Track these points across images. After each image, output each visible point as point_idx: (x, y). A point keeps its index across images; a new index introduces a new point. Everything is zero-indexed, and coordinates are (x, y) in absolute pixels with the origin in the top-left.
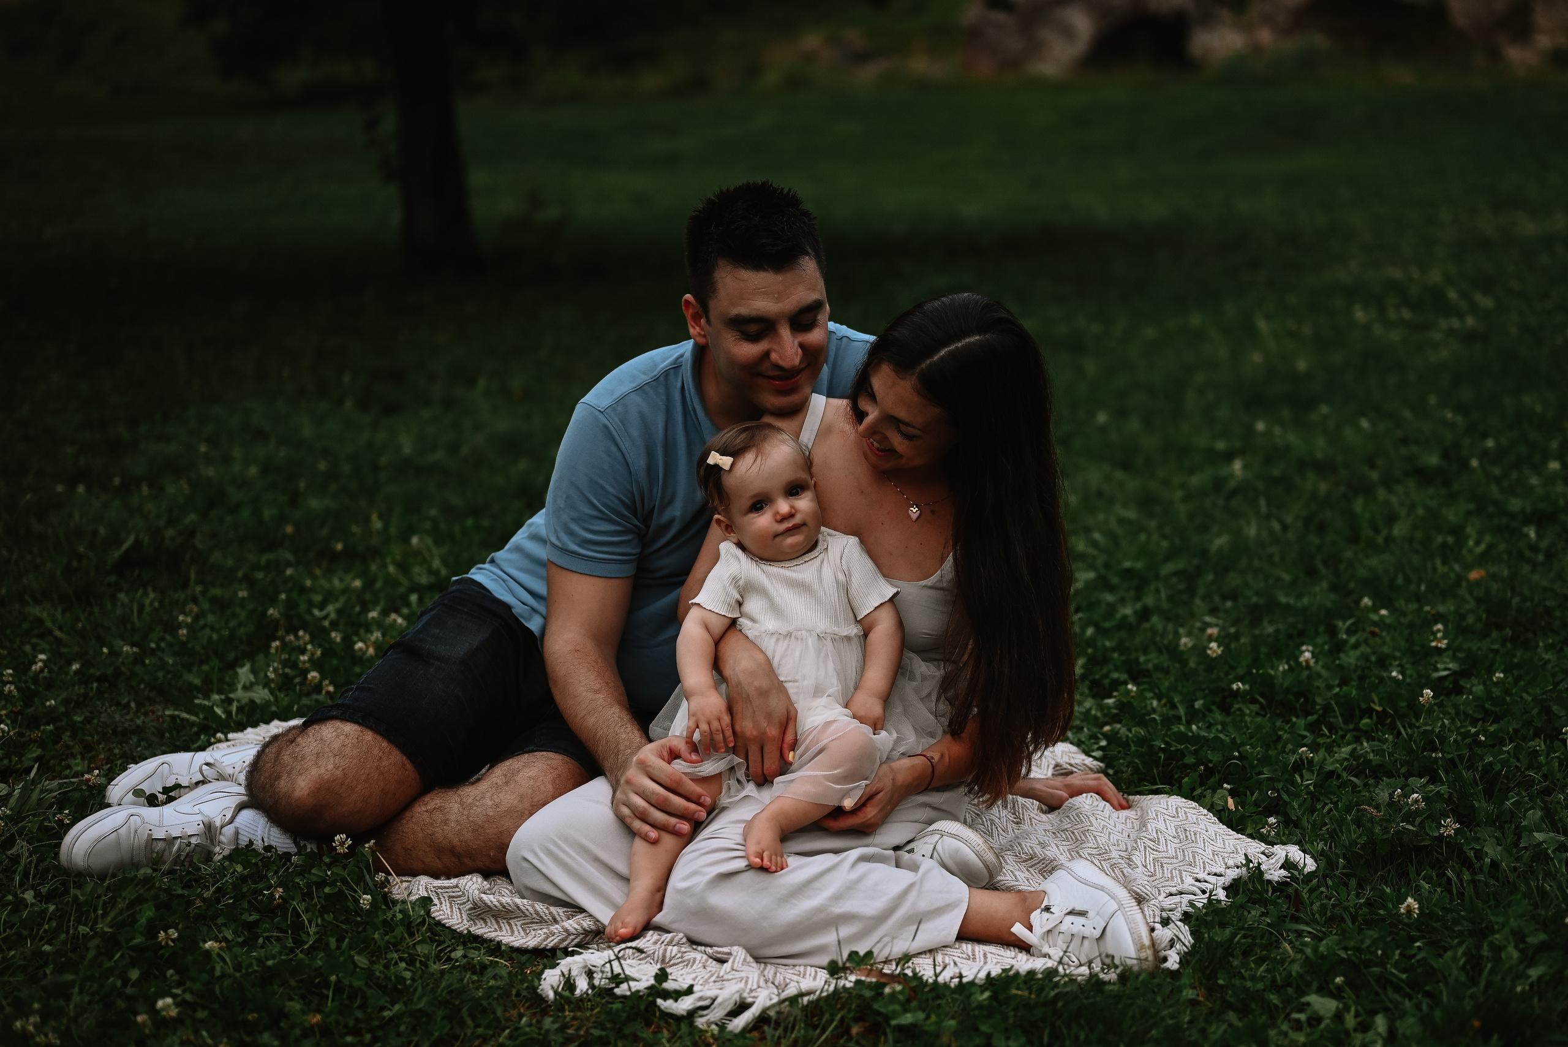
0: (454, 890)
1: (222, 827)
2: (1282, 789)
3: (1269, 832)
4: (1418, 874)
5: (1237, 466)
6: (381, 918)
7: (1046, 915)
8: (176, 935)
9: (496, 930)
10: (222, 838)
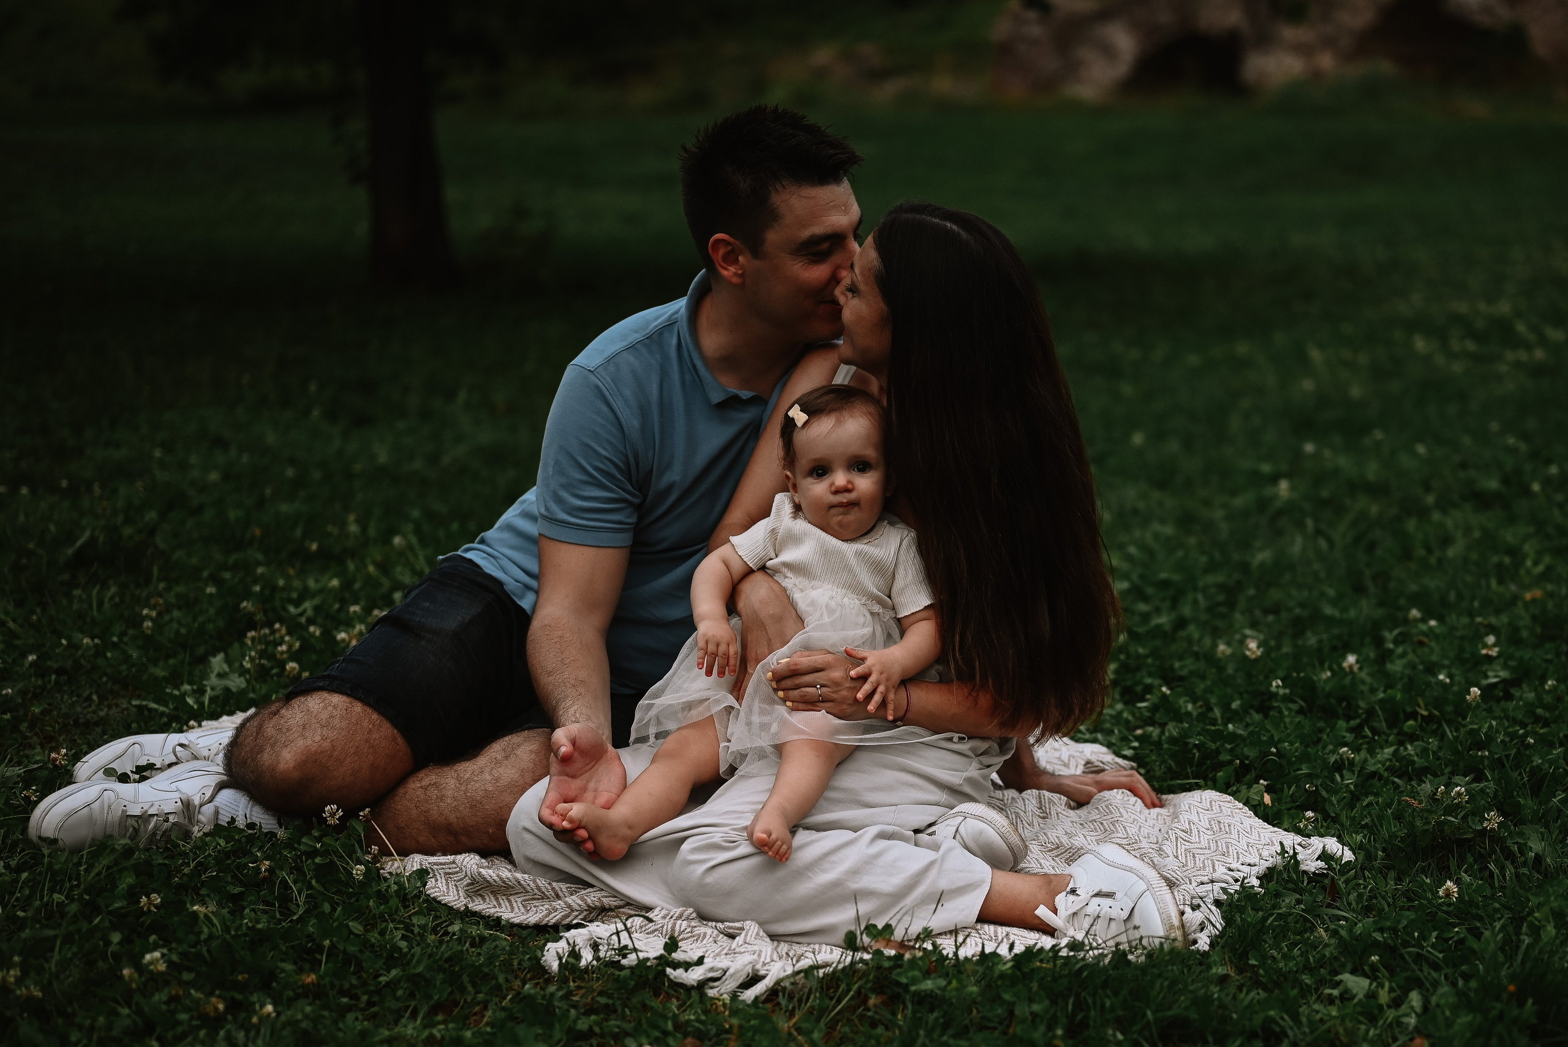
0: (451, 866)
1: (201, 806)
2: (1321, 785)
3: (1306, 826)
4: (1460, 868)
5: (1284, 486)
6: (375, 889)
7: (1071, 897)
8: (159, 900)
9: (495, 907)
10: (201, 817)
